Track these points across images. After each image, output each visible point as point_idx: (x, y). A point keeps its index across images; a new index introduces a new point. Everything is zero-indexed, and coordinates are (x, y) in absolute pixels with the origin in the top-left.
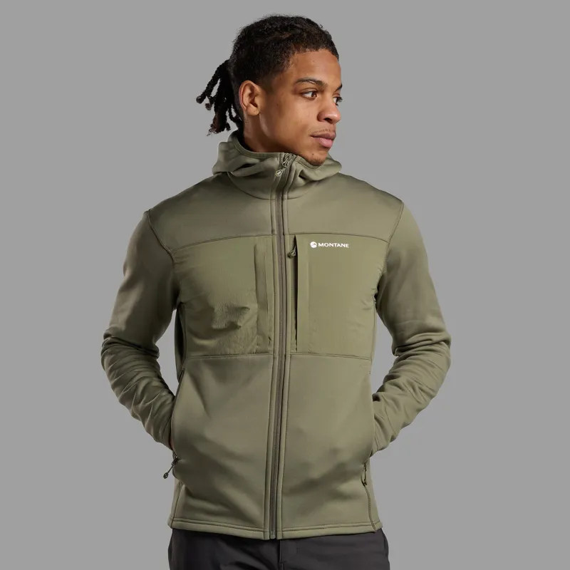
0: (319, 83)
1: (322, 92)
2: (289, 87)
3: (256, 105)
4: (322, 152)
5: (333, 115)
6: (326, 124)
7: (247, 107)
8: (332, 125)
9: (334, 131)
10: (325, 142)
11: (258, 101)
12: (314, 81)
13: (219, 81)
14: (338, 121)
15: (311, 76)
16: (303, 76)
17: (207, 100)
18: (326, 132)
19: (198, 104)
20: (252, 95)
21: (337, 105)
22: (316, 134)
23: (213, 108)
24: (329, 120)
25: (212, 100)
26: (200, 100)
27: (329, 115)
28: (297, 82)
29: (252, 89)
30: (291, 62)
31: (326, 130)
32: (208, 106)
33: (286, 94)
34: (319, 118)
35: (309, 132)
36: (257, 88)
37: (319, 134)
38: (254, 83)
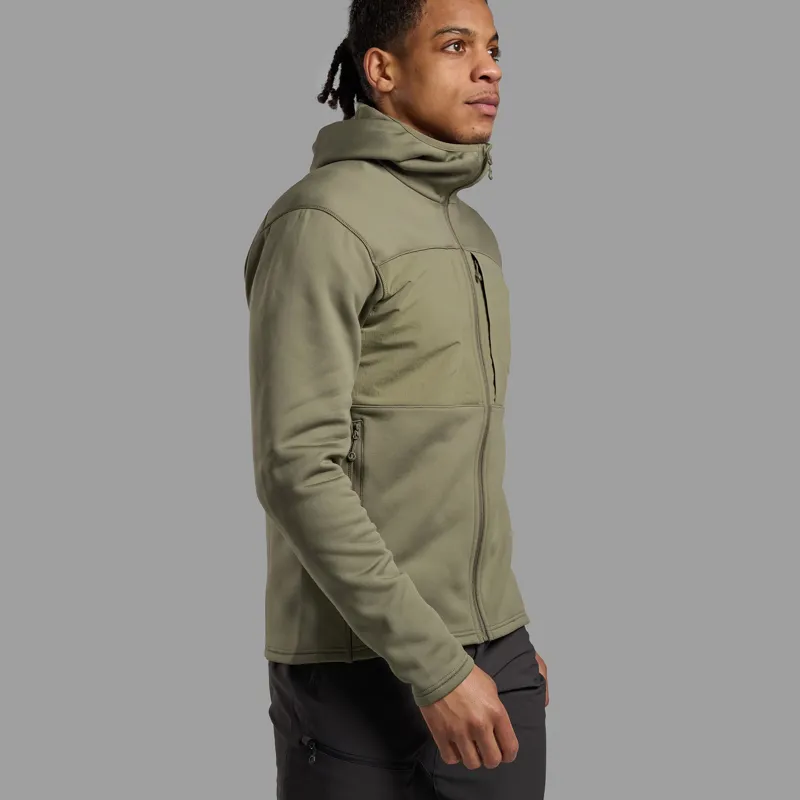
0: (465, 31)
1: (471, 43)
2: (427, 45)
3: (388, 78)
4: (485, 123)
5: (491, 70)
6: (483, 83)
7: (377, 83)
8: (491, 85)
9: (497, 93)
10: (486, 109)
11: (389, 71)
12: (459, 30)
13: (340, 67)
14: (499, 79)
15: (453, 24)
16: (441, 27)
17: (330, 98)
18: (485, 95)
19: (321, 104)
20: (382, 66)
21: (496, 60)
22: (472, 100)
23: (339, 105)
24: (486, 78)
25: (336, 94)
26: (322, 99)
27: (485, 72)
28: (436, 35)
29: (380, 58)
30: (423, 12)
31: (485, 92)
32: (333, 104)
33: (424, 54)
34: (473, 78)
35: (462, 99)
36: (387, 56)
37: (477, 98)
38: (381, 49)
